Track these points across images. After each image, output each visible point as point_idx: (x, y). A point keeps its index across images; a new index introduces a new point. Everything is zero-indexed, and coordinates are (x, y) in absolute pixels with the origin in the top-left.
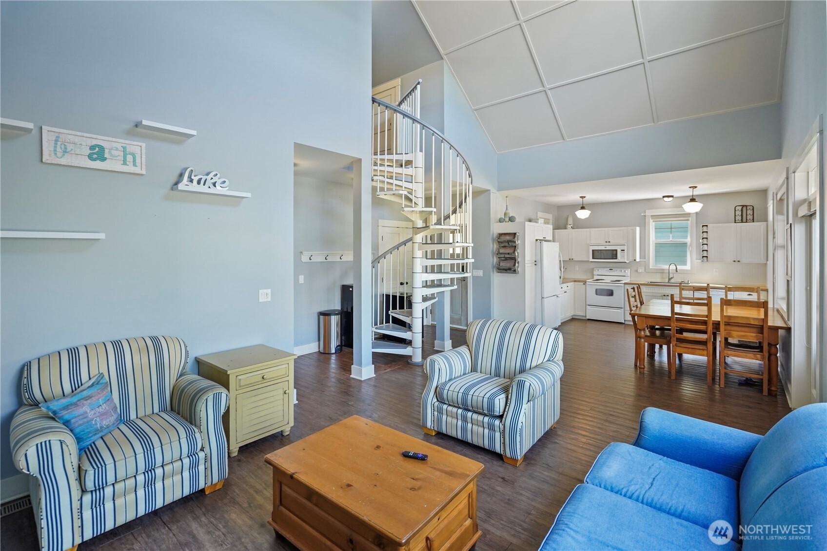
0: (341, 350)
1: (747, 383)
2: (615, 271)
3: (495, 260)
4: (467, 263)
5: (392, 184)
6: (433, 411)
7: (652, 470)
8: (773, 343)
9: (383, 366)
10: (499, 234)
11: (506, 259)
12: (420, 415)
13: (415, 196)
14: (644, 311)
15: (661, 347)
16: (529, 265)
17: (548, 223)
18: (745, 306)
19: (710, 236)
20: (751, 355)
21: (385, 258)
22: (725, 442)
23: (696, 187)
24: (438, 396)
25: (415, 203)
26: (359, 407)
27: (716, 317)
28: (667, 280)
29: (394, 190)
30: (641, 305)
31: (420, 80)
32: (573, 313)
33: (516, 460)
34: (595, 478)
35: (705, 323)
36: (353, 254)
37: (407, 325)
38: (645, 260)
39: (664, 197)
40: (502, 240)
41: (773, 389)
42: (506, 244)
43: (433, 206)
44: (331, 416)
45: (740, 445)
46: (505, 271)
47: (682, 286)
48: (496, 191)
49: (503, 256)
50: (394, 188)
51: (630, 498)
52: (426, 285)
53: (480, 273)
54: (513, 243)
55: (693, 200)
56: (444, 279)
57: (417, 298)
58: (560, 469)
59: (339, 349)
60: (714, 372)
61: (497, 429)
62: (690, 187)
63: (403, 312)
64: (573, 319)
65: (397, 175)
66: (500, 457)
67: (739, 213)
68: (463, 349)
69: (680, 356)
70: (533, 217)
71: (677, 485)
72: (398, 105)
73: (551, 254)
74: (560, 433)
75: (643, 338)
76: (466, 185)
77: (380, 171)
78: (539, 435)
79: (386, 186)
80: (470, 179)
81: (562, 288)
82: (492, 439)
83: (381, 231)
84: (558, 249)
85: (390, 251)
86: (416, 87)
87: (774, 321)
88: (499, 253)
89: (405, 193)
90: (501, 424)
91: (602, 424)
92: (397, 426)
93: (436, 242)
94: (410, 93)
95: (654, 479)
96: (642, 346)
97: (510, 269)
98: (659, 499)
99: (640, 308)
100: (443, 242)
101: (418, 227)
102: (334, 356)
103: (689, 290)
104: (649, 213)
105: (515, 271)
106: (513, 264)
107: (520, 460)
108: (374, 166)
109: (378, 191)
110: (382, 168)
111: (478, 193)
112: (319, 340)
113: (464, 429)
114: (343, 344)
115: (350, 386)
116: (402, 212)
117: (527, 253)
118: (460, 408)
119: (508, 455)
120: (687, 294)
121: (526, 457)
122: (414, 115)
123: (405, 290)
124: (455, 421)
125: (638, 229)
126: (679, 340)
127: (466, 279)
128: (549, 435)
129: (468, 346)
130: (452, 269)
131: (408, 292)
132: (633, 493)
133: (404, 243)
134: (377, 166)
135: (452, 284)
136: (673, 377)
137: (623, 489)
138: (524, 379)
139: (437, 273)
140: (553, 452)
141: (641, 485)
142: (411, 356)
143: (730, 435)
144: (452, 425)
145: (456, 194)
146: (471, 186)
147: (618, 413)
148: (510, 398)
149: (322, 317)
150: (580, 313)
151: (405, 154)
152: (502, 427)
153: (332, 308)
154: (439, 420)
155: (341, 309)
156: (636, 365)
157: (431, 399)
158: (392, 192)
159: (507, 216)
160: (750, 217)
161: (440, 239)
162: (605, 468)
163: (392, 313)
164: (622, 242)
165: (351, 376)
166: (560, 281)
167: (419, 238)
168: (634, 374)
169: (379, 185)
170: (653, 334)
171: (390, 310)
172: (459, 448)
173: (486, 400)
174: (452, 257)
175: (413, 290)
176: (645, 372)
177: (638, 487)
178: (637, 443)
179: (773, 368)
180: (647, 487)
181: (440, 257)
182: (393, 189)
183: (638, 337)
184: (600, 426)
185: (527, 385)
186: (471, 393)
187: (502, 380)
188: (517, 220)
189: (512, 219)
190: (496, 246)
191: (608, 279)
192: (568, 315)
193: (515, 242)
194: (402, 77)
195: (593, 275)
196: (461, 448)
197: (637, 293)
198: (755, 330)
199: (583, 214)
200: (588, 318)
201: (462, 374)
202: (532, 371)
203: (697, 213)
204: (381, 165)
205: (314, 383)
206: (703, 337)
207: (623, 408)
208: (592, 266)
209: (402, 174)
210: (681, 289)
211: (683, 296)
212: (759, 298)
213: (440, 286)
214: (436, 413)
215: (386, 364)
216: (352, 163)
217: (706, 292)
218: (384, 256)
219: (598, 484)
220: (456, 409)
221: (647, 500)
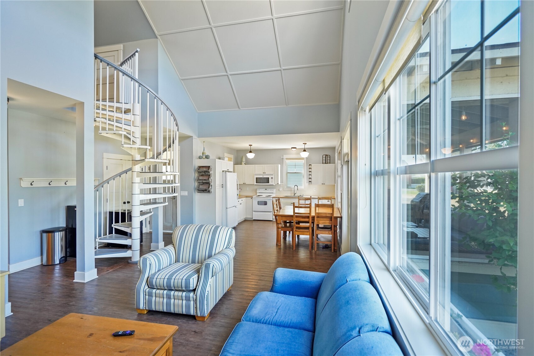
0: (66, 260)
1: (326, 247)
2: (268, 190)
3: (196, 184)
4: (175, 186)
5: (113, 125)
6: (144, 296)
7: (278, 304)
8: (335, 225)
9: (106, 268)
10: (199, 167)
11: (203, 183)
12: (134, 301)
13: (133, 136)
14: (281, 213)
15: (290, 232)
16: (218, 187)
17: (231, 161)
18: (325, 207)
19: (312, 170)
20: (327, 232)
21: (108, 183)
22: (311, 280)
23: (306, 144)
24: (149, 284)
25: (133, 141)
26: (80, 305)
27: (313, 214)
28: (293, 195)
29: (115, 130)
30: (280, 209)
31: (138, 50)
32: (245, 217)
33: (204, 317)
34: (247, 317)
35: (308, 217)
36: (76, 180)
37: (129, 235)
38: (282, 184)
39: (292, 148)
40: (200, 171)
41: (336, 248)
42: (204, 174)
43: (148, 145)
44: (49, 319)
45: (318, 281)
46: (203, 192)
47: (299, 198)
48: (196, 137)
49: (201, 181)
50: (115, 128)
51: (265, 323)
52: (143, 203)
53: (186, 193)
54: (208, 173)
55: (305, 151)
56: (158, 198)
57: (136, 213)
58: (232, 316)
59: (64, 260)
60: (312, 243)
61: (191, 299)
62: (303, 144)
63: (125, 225)
64: (245, 221)
65: (117, 119)
66: (193, 317)
67: (324, 159)
68: (170, 247)
69: (298, 236)
70: (221, 156)
71: (289, 309)
72: (120, 65)
73: (232, 180)
74: (233, 293)
75: (280, 228)
76: (173, 131)
77: (102, 114)
78: (219, 297)
79: (107, 127)
80: (177, 127)
81: (239, 201)
82: (188, 307)
83: (106, 162)
84: (236, 177)
85: (113, 177)
86: (134, 54)
87: (336, 214)
88: (198, 179)
89: (125, 133)
90: (194, 295)
91: (257, 282)
92: (115, 313)
93: (152, 172)
94: (130, 57)
95: (278, 309)
96: (280, 233)
97: (206, 190)
98: (279, 320)
99: (279, 211)
100: (157, 172)
101: (137, 159)
102: (58, 266)
103: (303, 200)
104: (285, 157)
105: (209, 191)
106: (208, 187)
107: (207, 316)
108: (96, 109)
109: (101, 129)
110: (104, 112)
111: (183, 138)
112: (42, 254)
113: (168, 304)
114: (68, 255)
115: (73, 289)
116: (122, 148)
117: (217, 179)
118: (165, 289)
119: (199, 315)
120: (302, 202)
121: (211, 313)
122: (133, 75)
123: (126, 207)
124: (162, 300)
125: (279, 165)
126: (297, 228)
127: (176, 198)
128: (226, 296)
129: (173, 245)
130: (164, 191)
131: (129, 209)
132: (267, 320)
133: (126, 172)
134: (99, 110)
135: (165, 202)
136: (294, 249)
137: (262, 319)
138: (209, 263)
139: (152, 194)
140: (228, 306)
141: (272, 314)
142: (131, 257)
143: (314, 276)
144: (159, 304)
145: (166, 138)
146: (177, 132)
147: (266, 274)
148: (200, 276)
149: (45, 235)
150: (249, 216)
151: (125, 103)
152: (195, 297)
153: (57, 226)
154: (150, 302)
155: (66, 226)
156: (277, 245)
157: (143, 287)
158: (113, 132)
159: (204, 155)
160: (329, 161)
161: (155, 169)
162: (253, 309)
163: (114, 226)
164: (271, 173)
165: (74, 281)
166: (237, 197)
167: (137, 168)
168: (276, 250)
169: (101, 125)
170: (286, 226)
171: (113, 224)
172: (165, 318)
173: (184, 281)
174: (165, 182)
175: (132, 207)
176: (282, 248)
177: (270, 316)
178: (272, 290)
179: (336, 238)
180: (274, 314)
181: (155, 183)
182: (113, 129)
183: (278, 228)
184: (256, 283)
185: (211, 266)
186: (173, 278)
187: (196, 265)
188: (211, 158)
189: (207, 157)
190: (197, 175)
191: (264, 195)
192: (242, 218)
193: (209, 172)
194: (125, 44)
195: (256, 193)
196: (166, 318)
197: (278, 203)
198: (329, 219)
199: (251, 156)
200: (253, 219)
201: (168, 265)
202: (216, 257)
203: (307, 158)
204: (103, 110)
205: (34, 293)
206: (307, 225)
207: (269, 271)
208: (256, 187)
209: (122, 118)
210: (299, 200)
211: (300, 203)
212: (331, 203)
213: (155, 203)
214: (147, 297)
215: (109, 266)
216: (75, 104)
217: (310, 201)
218: (108, 181)
219: (249, 320)
220: (163, 291)
221: (274, 322)
